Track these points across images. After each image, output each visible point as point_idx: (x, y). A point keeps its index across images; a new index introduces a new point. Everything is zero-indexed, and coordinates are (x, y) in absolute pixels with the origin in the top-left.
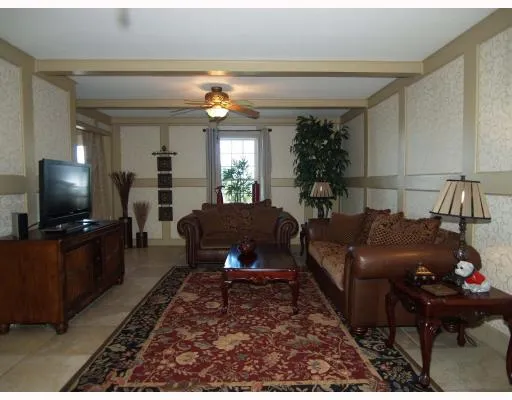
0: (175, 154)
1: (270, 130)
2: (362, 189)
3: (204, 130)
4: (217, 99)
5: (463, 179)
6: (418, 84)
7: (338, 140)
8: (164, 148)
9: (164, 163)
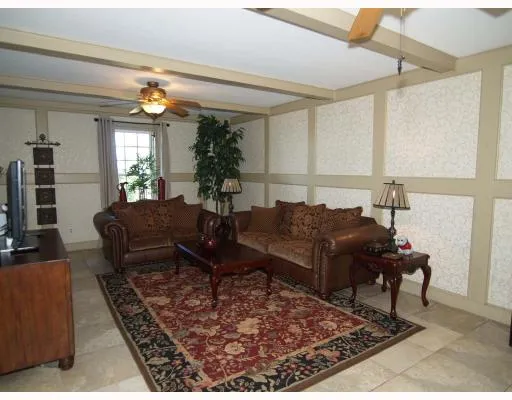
0: (58, 144)
1: (168, 125)
2: (263, 185)
3: (96, 120)
4: (156, 95)
5: (394, 183)
6: (330, 106)
7: (234, 139)
8: (42, 137)
9: (43, 155)
